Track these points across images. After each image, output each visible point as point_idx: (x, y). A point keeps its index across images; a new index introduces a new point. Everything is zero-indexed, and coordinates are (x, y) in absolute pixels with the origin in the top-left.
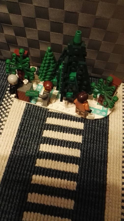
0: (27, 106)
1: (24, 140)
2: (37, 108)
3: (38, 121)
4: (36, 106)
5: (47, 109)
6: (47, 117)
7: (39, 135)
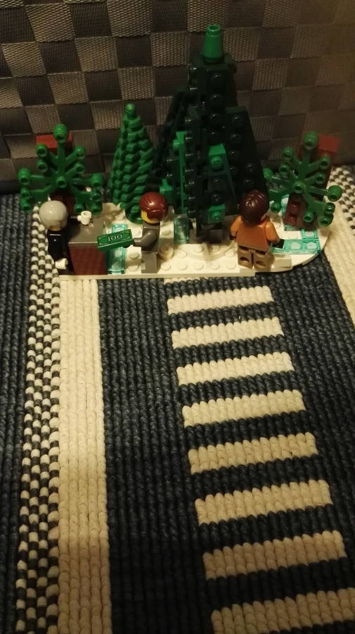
0: (101, 287)
1: (127, 370)
2: (129, 284)
3: (145, 313)
4: (127, 281)
5: (157, 279)
6: (167, 298)
7: (162, 347)
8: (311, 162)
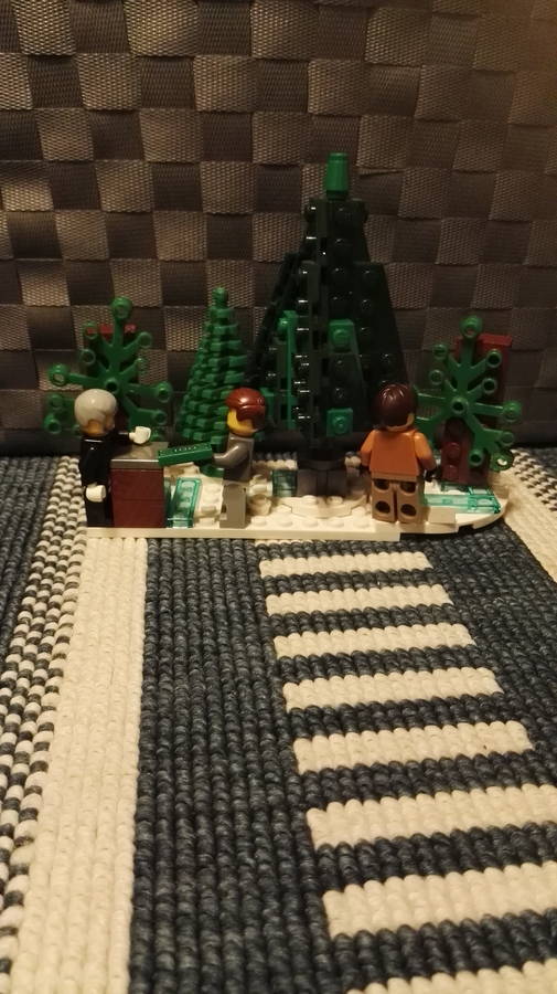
1: (188, 637)
2: (199, 543)
3: (223, 575)
6: (259, 560)
7: (249, 612)
8: (474, 363)
